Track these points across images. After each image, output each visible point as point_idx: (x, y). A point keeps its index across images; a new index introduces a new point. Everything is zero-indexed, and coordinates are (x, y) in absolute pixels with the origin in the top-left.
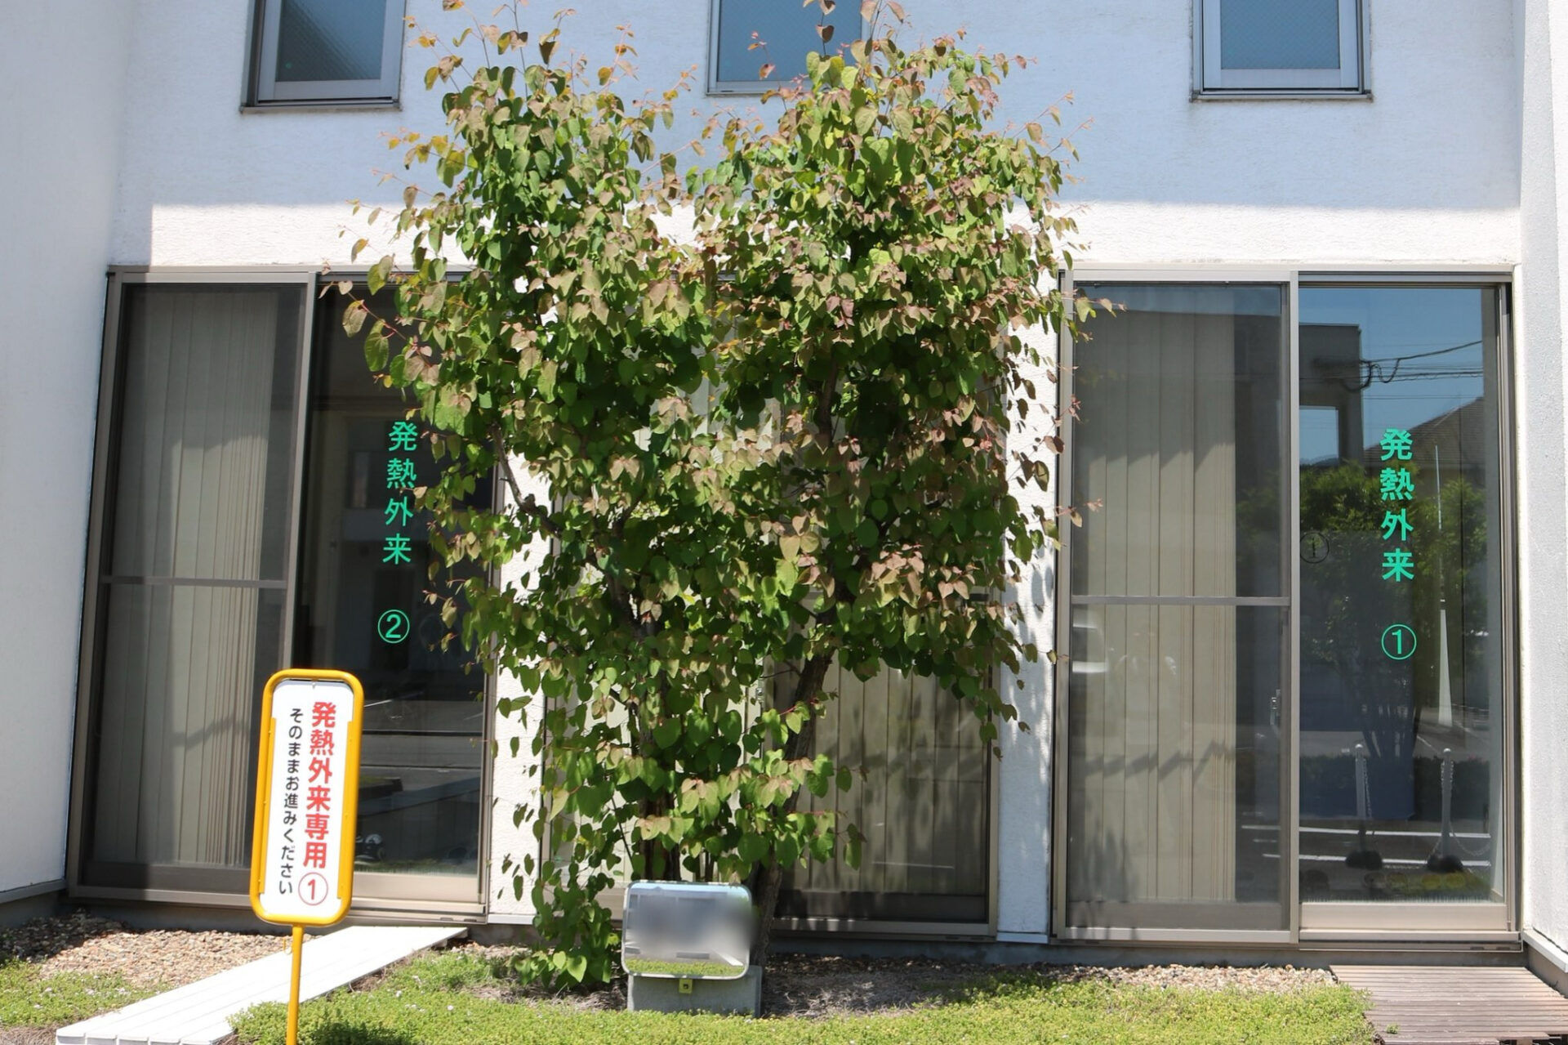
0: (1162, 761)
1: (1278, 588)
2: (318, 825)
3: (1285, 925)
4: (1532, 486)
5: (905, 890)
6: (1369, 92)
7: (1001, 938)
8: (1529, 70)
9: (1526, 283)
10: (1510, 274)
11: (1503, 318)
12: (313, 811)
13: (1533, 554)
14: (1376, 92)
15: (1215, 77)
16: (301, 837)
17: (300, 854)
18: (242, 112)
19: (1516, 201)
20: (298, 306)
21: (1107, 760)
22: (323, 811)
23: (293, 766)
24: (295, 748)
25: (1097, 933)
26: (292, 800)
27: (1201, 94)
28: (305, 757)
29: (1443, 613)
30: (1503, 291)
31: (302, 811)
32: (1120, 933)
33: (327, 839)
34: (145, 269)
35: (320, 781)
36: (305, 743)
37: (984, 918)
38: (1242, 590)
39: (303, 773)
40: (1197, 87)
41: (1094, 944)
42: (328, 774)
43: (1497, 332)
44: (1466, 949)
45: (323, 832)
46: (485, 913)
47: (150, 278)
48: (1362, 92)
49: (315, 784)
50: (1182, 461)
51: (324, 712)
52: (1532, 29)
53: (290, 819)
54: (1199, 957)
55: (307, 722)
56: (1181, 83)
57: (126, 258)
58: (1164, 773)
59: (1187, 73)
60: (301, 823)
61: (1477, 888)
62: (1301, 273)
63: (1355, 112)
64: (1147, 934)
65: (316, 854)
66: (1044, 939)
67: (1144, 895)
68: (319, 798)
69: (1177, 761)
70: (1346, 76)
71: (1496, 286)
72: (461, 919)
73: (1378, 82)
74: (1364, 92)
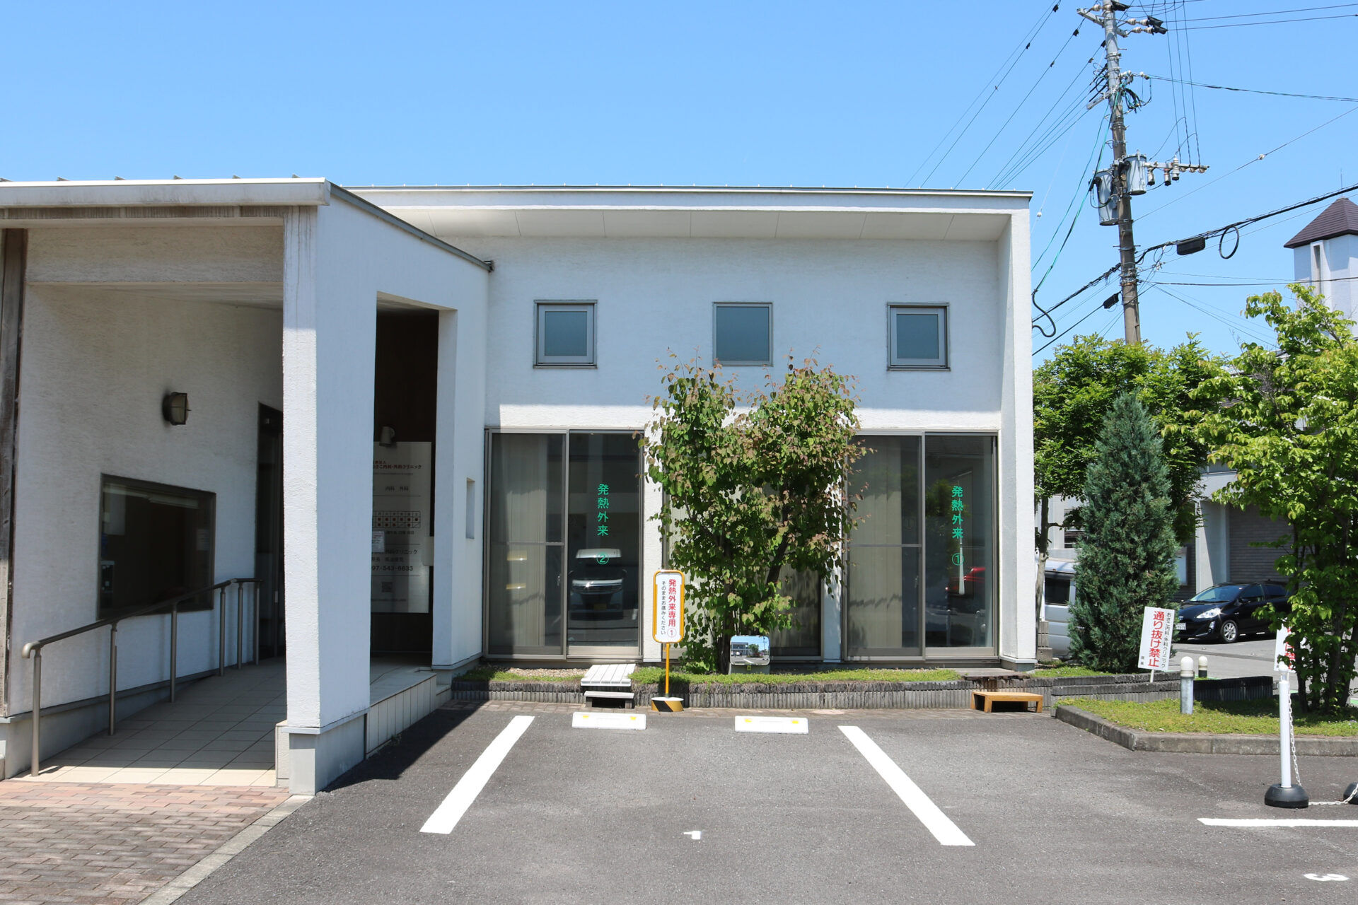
0: (876, 602)
1: (917, 540)
2: (672, 614)
3: (921, 655)
4: (1003, 506)
5: (788, 646)
6: (949, 368)
7: (825, 661)
8: (1006, 365)
9: (1003, 436)
10: (997, 433)
11: (994, 448)
12: (671, 610)
13: (1004, 529)
14: (952, 368)
15: (895, 361)
16: (667, 618)
17: (667, 623)
18: (534, 368)
19: (1000, 409)
20: (561, 444)
21: (865, 601)
22: (673, 611)
23: (664, 598)
24: (664, 593)
25: (857, 658)
26: (664, 608)
27: (891, 368)
28: (667, 595)
29: (961, 549)
30: (994, 438)
31: (667, 610)
32: (865, 658)
33: (675, 618)
34: (499, 428)
35: (672, 602)
36: (667, 591)
37: (819, 654)
38: (904, 540)
39: (667, 600)
40: (889, 366)
41: (856, 662)
42: (675, 600)
43: (992, 452)
44: (980, 662)
45: (674, 616)
46: (642, 659)
47: (502, 432)
48: (946, 367)
49: (671, 603)
50: (883, 498)
51: (672, 582)
52: (1007, 351)
53: (664, 613)
54: (892, 666)
55: (667, 585)
56: (884, 364)
57: (492, 423)
58: (877, 606)
59: (886, 360)
60: (667, 614)
61: (982, 641)
62: (926, 432)
63: (943, 375)
64: (874, 658)
65: (672, 623)
66: (839, 661)
67: (871, 645)
68: (672, 607)
69: (882, 600)
70: (941, 362)
71: (992, 437)
72: (633, 661)
73: (952, 364)
74: (947, 368)
